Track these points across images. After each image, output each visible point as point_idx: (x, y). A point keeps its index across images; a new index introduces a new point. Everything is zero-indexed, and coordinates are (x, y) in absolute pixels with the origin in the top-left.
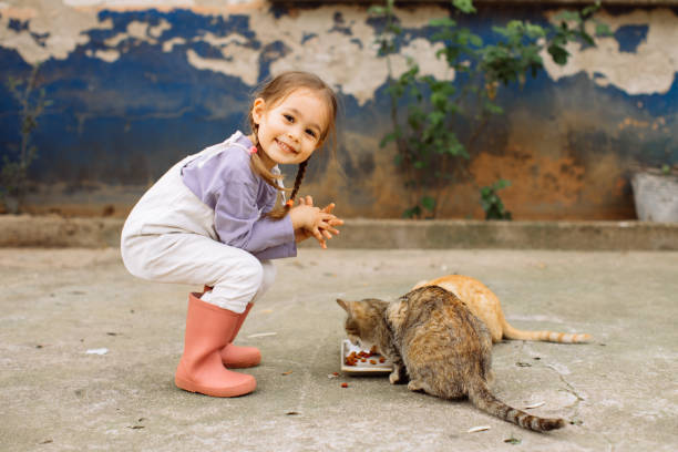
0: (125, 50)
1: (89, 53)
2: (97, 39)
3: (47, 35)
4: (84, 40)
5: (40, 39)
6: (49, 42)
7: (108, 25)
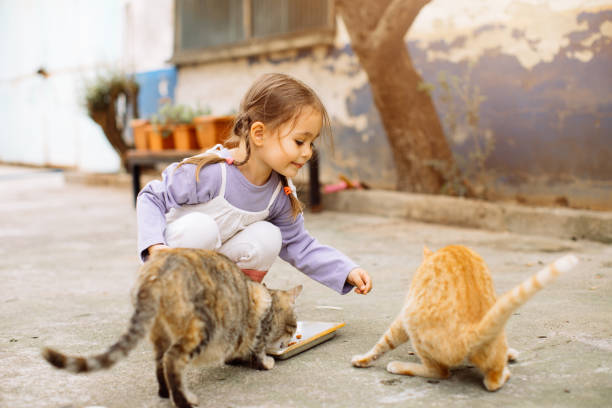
0: (598, 49)
1: (569, 55)
2: (575, 41)
3: (538, 41)
4: (566, 42)
5: (533, 44)
6: (540, 46)
7: (584, 26)
